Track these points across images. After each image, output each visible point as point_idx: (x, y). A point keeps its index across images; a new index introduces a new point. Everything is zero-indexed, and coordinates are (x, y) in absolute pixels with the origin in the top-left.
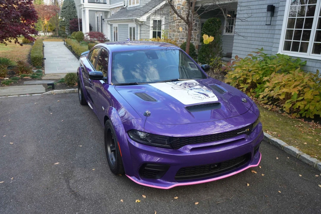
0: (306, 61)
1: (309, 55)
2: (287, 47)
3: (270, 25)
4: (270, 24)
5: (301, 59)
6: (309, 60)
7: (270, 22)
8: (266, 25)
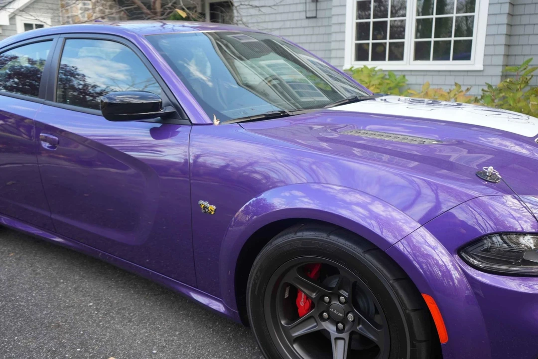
0: (404, 76)
1: (409, 63)
2: (361, 54)
3: (315, 17)
4: (314, 15)
5: (396, 73)
6: (409, 73)
7: (315, 12)
8: (307, 18)
